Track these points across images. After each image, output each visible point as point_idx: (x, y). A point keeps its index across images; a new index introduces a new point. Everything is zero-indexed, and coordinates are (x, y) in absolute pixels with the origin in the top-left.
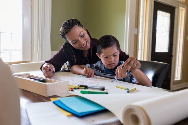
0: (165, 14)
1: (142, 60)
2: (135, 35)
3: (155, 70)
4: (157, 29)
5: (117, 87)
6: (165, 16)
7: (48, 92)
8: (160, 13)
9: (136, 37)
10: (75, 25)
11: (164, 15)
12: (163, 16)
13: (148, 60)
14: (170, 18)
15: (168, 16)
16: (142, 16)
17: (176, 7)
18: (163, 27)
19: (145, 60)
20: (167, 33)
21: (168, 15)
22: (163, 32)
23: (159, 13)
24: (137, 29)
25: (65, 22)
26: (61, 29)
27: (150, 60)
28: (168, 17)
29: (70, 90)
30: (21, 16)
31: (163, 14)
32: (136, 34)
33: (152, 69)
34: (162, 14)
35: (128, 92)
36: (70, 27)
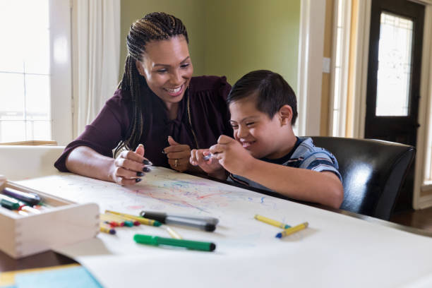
0: (400, 23)
1: (343, 136)
2: (324, 74)
3: (374, 162)
4: (379, 59)
5: (256, 219)
6: (399, 27)
8: (387, 20)
9: (328, 79)
11: (397, 23)
12: (394, 26)
13: (357, 137)
14: (411, 32)
15: (406, 26)
16: (341, 27)
17: (427, 4)
18: (394, 54)
19: (351, 135)
20: (405, 68)
21: (408, 24)
22: (394, 67)
23: (385, 19)
24: (329, 59)
27: (362, 137)
28: (407, 29)
29: (105, 231)
30: (48, 32)
31: (394, 21)
32: (327, 71)
33: (367, 161)
34: (392, 23)
35: (279, 236)
36: (172, 31)
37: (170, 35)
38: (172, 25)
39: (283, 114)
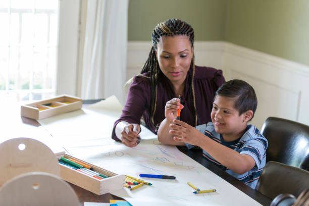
7: (101, 190)
10: (186, 35)
25: (175, 20)
26: (161, 25)
29: (126, 187)
35: (195, 193)
36: (177, 32)
37: (175, 34)
38: (179, 28)
39: (247, 114)
